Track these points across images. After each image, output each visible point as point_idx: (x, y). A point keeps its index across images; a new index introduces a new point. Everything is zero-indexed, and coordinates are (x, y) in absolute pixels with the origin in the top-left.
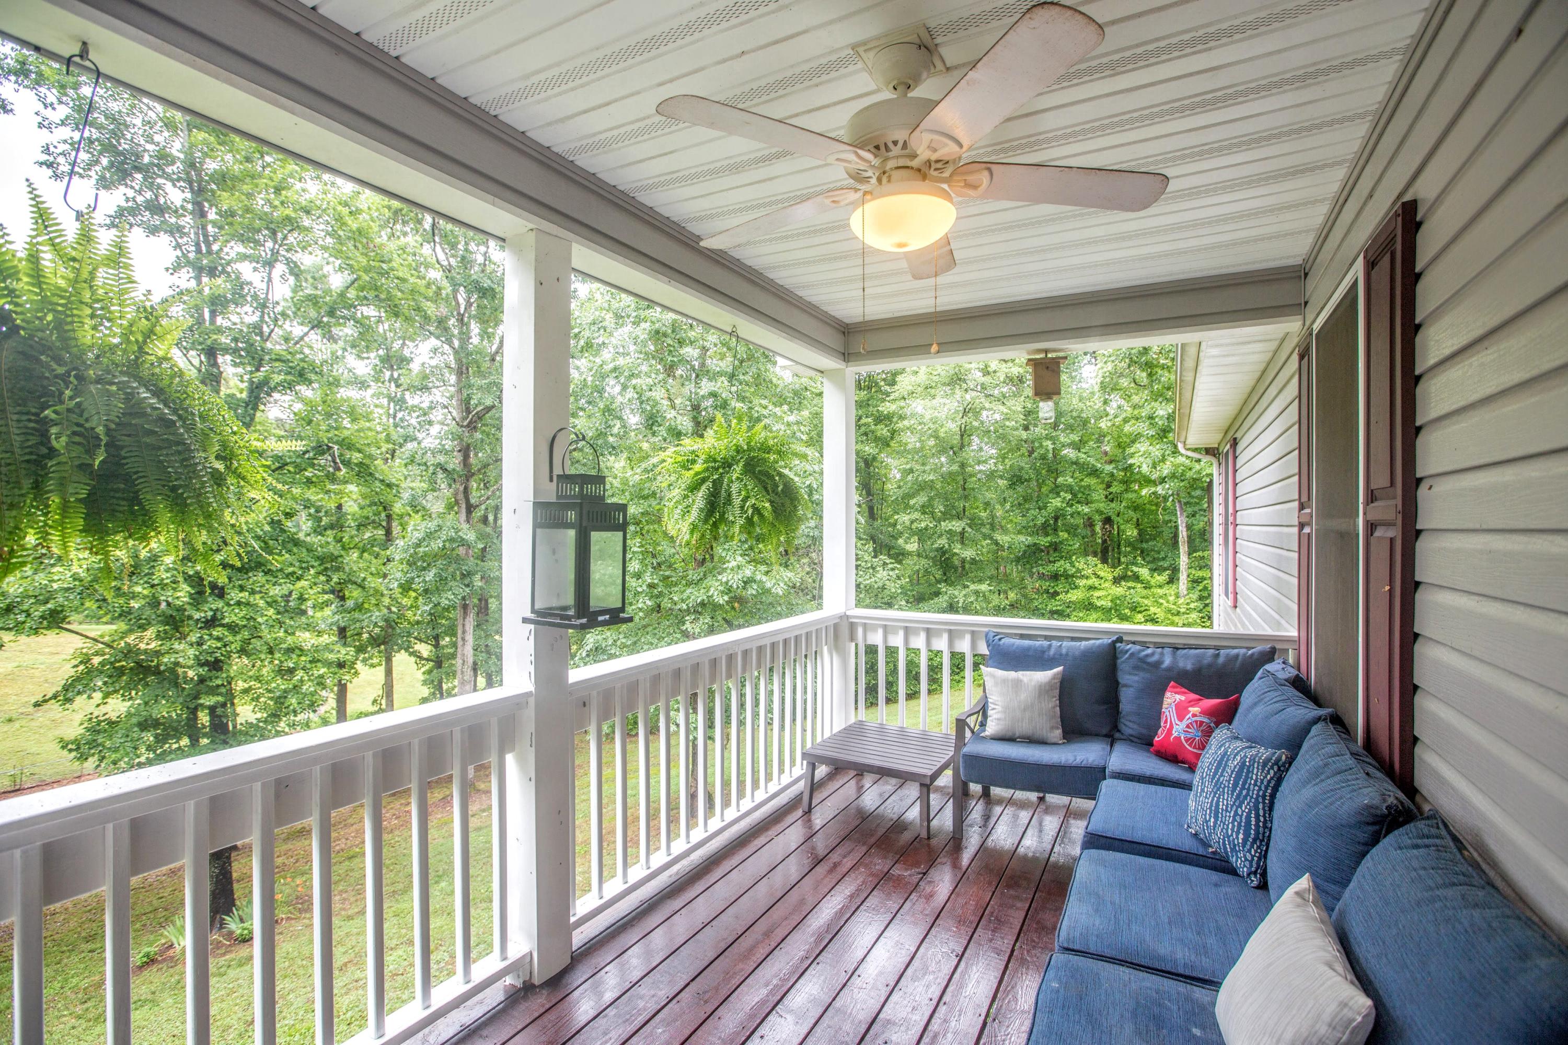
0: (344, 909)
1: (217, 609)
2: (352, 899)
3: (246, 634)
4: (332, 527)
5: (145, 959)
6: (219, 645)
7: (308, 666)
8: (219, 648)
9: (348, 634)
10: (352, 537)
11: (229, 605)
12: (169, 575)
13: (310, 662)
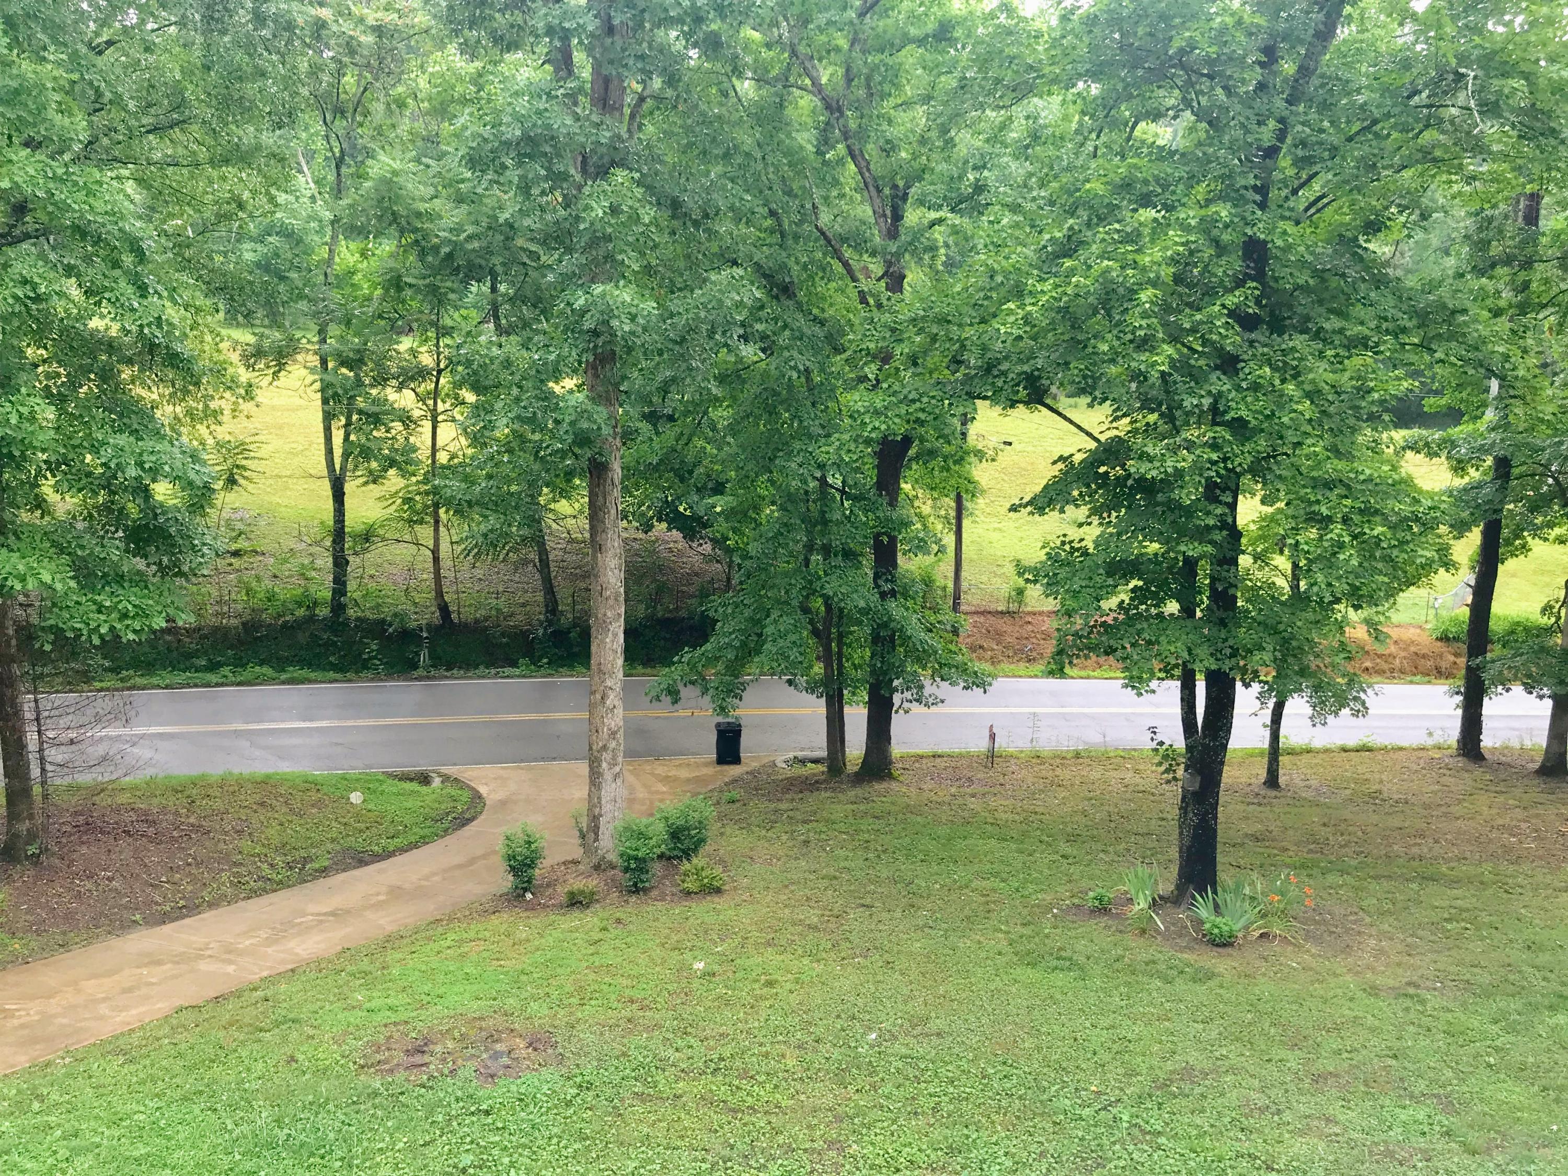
0: (1373, 969)
1: (1220, 394)
2: (1395, 959)
3: (1262, 444)
4: (1508, 261)
5: (1097, 903)
6: (1214, 456)
7: (1356, 518)
8: (1214, 463)
9: (1515, 471)
10: (1546, 281)
11: (1238, 388)
12: (1144, 323)
13: (1361, 512)
